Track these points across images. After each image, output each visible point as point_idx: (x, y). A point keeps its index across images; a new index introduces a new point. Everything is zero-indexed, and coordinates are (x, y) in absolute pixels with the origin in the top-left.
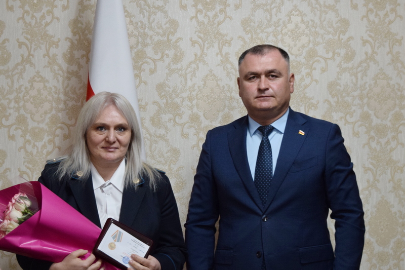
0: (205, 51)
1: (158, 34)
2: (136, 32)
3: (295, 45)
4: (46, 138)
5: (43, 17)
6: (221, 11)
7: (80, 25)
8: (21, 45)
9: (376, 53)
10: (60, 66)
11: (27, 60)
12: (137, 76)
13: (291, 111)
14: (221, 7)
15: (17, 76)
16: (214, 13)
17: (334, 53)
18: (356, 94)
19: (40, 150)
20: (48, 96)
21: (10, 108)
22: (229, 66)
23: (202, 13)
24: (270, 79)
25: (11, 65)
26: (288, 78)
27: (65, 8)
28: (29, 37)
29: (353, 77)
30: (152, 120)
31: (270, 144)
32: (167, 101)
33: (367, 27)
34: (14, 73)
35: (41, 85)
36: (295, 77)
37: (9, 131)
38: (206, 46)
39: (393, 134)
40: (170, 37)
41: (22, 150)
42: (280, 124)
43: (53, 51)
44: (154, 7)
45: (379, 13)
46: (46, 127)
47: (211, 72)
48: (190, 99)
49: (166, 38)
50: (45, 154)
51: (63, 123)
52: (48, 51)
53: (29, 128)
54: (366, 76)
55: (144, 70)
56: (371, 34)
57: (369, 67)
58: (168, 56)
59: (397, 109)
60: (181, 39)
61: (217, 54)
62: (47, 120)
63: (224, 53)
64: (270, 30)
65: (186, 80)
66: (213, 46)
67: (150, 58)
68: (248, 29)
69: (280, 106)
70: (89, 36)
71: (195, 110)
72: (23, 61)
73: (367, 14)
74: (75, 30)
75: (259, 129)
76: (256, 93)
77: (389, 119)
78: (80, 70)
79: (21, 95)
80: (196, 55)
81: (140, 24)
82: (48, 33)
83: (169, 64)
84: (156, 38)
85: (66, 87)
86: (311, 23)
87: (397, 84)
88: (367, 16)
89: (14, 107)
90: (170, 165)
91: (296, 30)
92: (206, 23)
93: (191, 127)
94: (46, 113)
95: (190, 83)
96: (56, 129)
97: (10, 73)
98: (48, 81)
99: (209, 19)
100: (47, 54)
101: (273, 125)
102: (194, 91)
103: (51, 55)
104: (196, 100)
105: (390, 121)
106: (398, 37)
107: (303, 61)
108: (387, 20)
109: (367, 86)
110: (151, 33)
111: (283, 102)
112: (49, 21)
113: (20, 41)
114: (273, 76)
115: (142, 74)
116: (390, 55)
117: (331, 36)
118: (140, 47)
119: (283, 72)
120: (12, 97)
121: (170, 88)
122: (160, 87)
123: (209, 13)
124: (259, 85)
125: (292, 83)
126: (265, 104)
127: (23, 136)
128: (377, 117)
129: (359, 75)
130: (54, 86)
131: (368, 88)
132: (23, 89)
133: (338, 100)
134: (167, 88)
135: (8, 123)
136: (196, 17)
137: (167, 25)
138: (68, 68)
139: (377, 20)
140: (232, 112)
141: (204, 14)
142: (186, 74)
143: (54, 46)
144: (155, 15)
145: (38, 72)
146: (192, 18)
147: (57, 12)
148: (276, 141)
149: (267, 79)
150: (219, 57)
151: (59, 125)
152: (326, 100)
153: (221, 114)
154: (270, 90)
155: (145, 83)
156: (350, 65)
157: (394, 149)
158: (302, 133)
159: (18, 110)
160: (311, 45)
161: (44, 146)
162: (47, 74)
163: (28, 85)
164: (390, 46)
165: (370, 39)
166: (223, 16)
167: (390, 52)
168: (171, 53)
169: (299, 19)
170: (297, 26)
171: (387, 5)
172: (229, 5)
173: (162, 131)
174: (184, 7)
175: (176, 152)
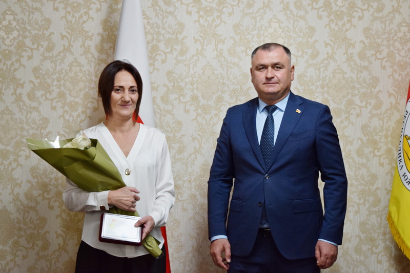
0: (205, 47)
1: (169, 33)
2: (152, 31)
4: (80, 110)
5: (81, 17)
6: (218, 17)
7: (109, 24)
8: (63, 37)
9: (335, 53)
10: (93, 55)
11: (67, 49)
12: (151, 64)
13: (292, 94)
14: (218, 14)
15: (59, 61)
16: (212, 18)
17: (303, 52)
18: (318, 84)
19: (75, 118)
20: (83, 78)
21: (53, 86)
22: (222, 59)
24: (275, 70)
25: (55, 52)
26: (289, 69)
27: (98, 10)
28: (70, 31)
29: (317, 71)
30: (162, 98)
31: (273, 120)
32: (174, 84)
33: (329, 33)
34: (57, 59)
35: (78, 69)
36: (295, 67)
37: (52, 103)
38: (206, 43)
39: (346, 115)
40: (178, 36)
41: (61, 118)
42: (282, 104)
43: (88, 43)
44: (166, 12)
45: (339, 22)
46: (80, 101)
47: (209, 63)
48: (192, 83)
49: (175, 36)
50: (79, 122)
51: (93, 98)
52: (84, 43)
53: (68, 101)
54: (327, 70)
55: (157, 60)
56: (332, 38)
57: (329, 64)
58: (175, 49)
59: (350, 96)
60: (187, 37)
61: (214, 50)
62: (81, 96)
63: (219, 50)
64: (255, 33)
65: (189, 69)
66: (211, 44)
67: (161, 51)
69: (282, 91)
70: (116, 33)
71: (195, 92)
72: (64, 50)
73: (329, 23)
74: (105, 27)
75: (266, 108)
76: (264, 80)
77: (343, 104)
78: (108, 58)
79: (62, 76)
80: (197, 50)
81: (155, 25)
82: (84, 29)
83: (177, 56)
84: (167, 36)
85: (97, 71)
86: (286, 29)
87: (350, 77)
88: (329, 25)
89: (56, 85)
90: (174, 134)
91: (275, 33)
92: (206, 25)
93: (191, 105)
94: (81, 90)
95: (192, 72)
96: (88, 103)
97: (54, 59)
98: (83, 66)
99: (208, 23)
100: (83, 45)
101: (277, 105)
102: (195, 77)
103: (86, 46)
104: (196, 84)
105: (344, 105)
106: (352, 42)
108: (344, 29)
109: (327, 78)
110: (163, 32)
111: (285, 87)
112: (85, 20)
113: (63, 34)
114: (277, 67)
115: (156, 63)
116: (345, 55)
117: (301, 39)
118: (155, 42)
119: (286, 65)
120: (55, 77)
121: (176, 74)
122: (169, 74)
123: (208, 18)
124: (266, 74)
125: (292, 73)
126: (271, 89)
127: (63, 107)
128: (334, 102)
129: (322, 70)
130: (88, 70)
131: (328, 80)
132: (63, 71)
133: (305, 88)
134: (174, 75)
135: (51, 97)
136: (199, 21)
137: (176, 26)
138: (99, 56)
139: (336, 28)
140: (223, 95)
141: (204, 19)
142: (189, 64)
143: (89, 39)
144: (167, 18)
145: (76, 59)
146: (195, 22)
147: (92, 13)
148: (278, 117)
149: (273, 70)
150: (215, 52)
151: (91, 100)
153: (215, 96)
154: (275, 77)
155: (158, 70)
156: (315, 62)
157: (346, 127)
158: (298, 111)
159: (59, 87)
161: (78, 116)
162: (83, 60)
163: (68, 68)
164: (345, 48)
165: (331, 42)
166: (219, 21)
167: (346, 53)
168: (178, 47)
169: (277, 25)
170: (275, 30)
171: (345, 17)
172: (224, 13)
173: (169, 108)
174: (189, 13)
175: (179, 123)
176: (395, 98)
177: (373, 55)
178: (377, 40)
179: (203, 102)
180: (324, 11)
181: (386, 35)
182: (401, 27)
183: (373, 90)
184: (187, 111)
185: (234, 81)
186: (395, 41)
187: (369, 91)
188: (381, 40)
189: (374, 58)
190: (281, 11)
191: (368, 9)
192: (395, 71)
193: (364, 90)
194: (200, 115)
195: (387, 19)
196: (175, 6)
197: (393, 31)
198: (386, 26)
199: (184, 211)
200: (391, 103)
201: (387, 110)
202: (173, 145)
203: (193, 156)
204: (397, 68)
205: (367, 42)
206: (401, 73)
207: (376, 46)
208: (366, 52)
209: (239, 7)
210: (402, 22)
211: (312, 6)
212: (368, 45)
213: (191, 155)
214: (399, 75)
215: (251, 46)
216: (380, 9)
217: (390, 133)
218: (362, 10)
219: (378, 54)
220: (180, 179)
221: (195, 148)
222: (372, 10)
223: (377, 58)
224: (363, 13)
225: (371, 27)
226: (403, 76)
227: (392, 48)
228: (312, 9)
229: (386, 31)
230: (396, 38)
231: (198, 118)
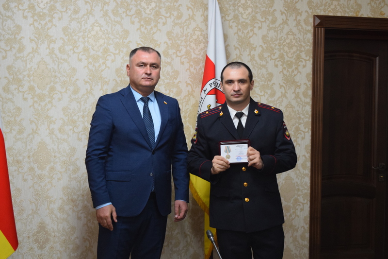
0: (39, 46)
1: (8, 34)
3: (96, 45)
6: (50, 21)
14: (50, 18)
16: (45, 22)
17: (119, 51)
22: (54, 56)
23: (37, 22)
24: (152, 69)
30: (4, 89)
32: (14, 77)
33: (140, 35)
38: (40, 43)
40: (16, 36)
44: (6, 16)
45: (147, 27)
47: (43, 59)
49: (13, 37)
58: (14, 48)
60: (23, 37)
61: (47, 48)
63: (51, 48)
64: (80, 34)
65: (26, 64)
66: (44, 43)
67: (3, 49)
68: (66, 33)
71: (32, 83)
75: (141, 98)
80: (33, 48)
83: (15, 54)
84: (7, 37)
86: (106, 31)
88: (140, 29)
91: (97, 35)
92: (40, 28)
93: (29, 94)
95: (29, 66)
99: (42, 26)
102: (31, 71)
104: (32, 77)
106: (158, 43)
107: (101, 55)
108: (152, 32)
110: (3, 33)
117: (118, 40)
121: (16, 68)
122: (9, 68)
123: (41, 22)
134: (14, 69)
136: (33, 24)
137: (14, 28)
139: (146, 32)
140: (55, 85)
142: (26, 60)
144: (7, 21)
146: (31, 25)
149: (150, 68)
150: (48, 50)
152: (114, 79)
153: (49, 86)
154: (152, 74)
160: (106, 45)
166: (51, 24)
168: (17, 46)
169: (98, 28)
170: (97, 32)
171: (152, 23)
172: (54, 18)
173: (10, 96)
174: (25, 17)
175: (19, 109)
176: (191, 87)
177: (174, 53)
178: (177, 41)
179: (38, 91)
180: (135, 17)
181: (184, 37)
182: (196, 32)
183: (174, 80)
184: (25, 99)
185: (64, 74)
186: (191, 42)
187: (172, 81)
188: (180, 41)
189: (175, 55)
190: (101, 17)
191: (170, 17)
192: (191, 66)
193: (168, 81)
194: (36, 102)
195: (185, 25)
196: (13, 12)
197: (189, 34)
198: (184, 30)
199: (25, 181)
200: (188, 91)
201: (185, 96)
202: (14, 127)
203: (31, 136)
204: (192, 64)
205: (169, 42)
206: (196, 67)
207: (176, 46)
208: (169, 51)
209: (67, 13)
210: (196, 27)
211: (126, 13)
212: (170, 45)
213: (29, 135)
214: (195, 69)
215: (78, 45)
216: (179, 17)
217: (187, 114)
218: (166, 17)
219: (178, 52)
220: (21, 155)
221: (33, 130)
222: (173, 18)
223: (177, 56)
224: (166, 19)
225: (172, 31)
226: (198, 69)
227: (188, 48)
228: (126, 16)
229: (184, 34)
230: (192, 40)
231: (35, 105)
